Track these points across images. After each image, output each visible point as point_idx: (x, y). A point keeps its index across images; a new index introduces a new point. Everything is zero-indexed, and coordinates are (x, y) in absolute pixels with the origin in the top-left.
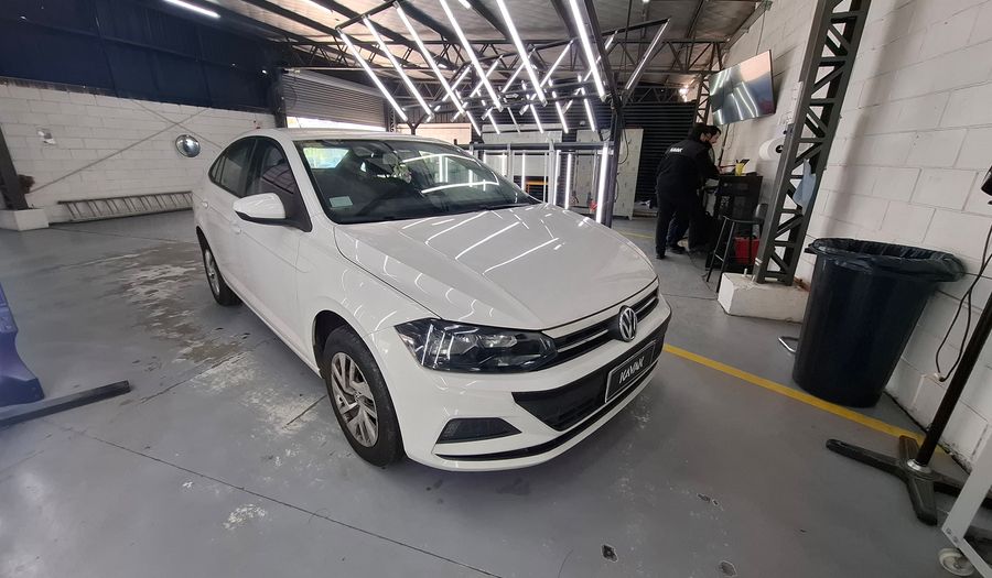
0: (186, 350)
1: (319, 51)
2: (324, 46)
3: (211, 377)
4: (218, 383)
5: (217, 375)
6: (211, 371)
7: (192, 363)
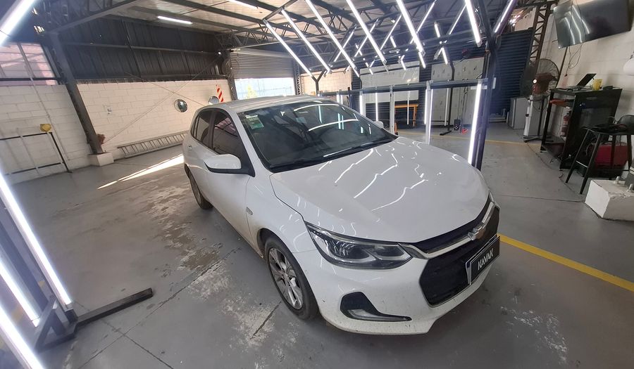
0: (185, 259)
1: (251, 35)
2: (254, 31)
3: (201, 283)
4: (206, 290)
5: (204, 282)
6: (201, 278)
7: (189, 270)
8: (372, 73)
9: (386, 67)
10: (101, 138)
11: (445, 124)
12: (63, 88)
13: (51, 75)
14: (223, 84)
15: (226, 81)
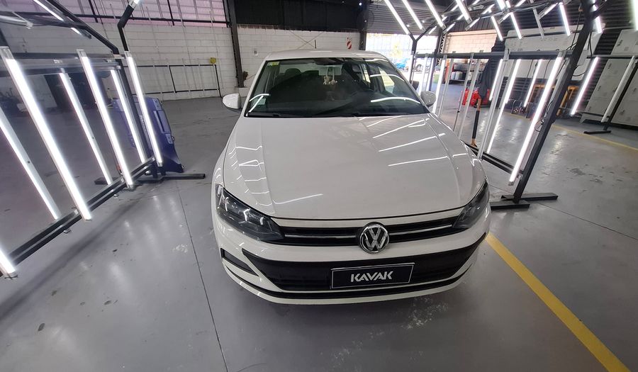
8: (520, 37)
9: (540, 30)
10: (245, 75)
11: (603, 119)
12: (228, 30)
13: (224, 19)
14: (354, 36)
15: (359, 34)
